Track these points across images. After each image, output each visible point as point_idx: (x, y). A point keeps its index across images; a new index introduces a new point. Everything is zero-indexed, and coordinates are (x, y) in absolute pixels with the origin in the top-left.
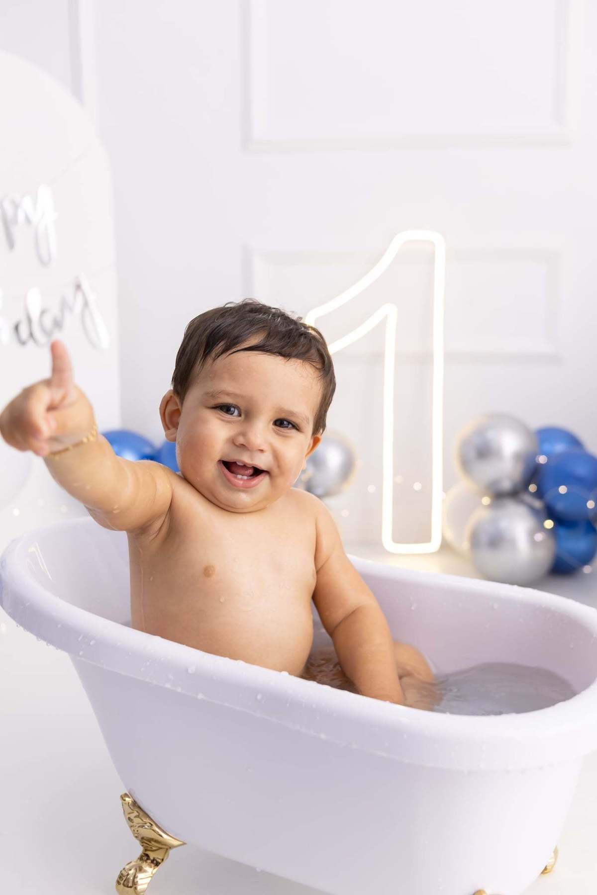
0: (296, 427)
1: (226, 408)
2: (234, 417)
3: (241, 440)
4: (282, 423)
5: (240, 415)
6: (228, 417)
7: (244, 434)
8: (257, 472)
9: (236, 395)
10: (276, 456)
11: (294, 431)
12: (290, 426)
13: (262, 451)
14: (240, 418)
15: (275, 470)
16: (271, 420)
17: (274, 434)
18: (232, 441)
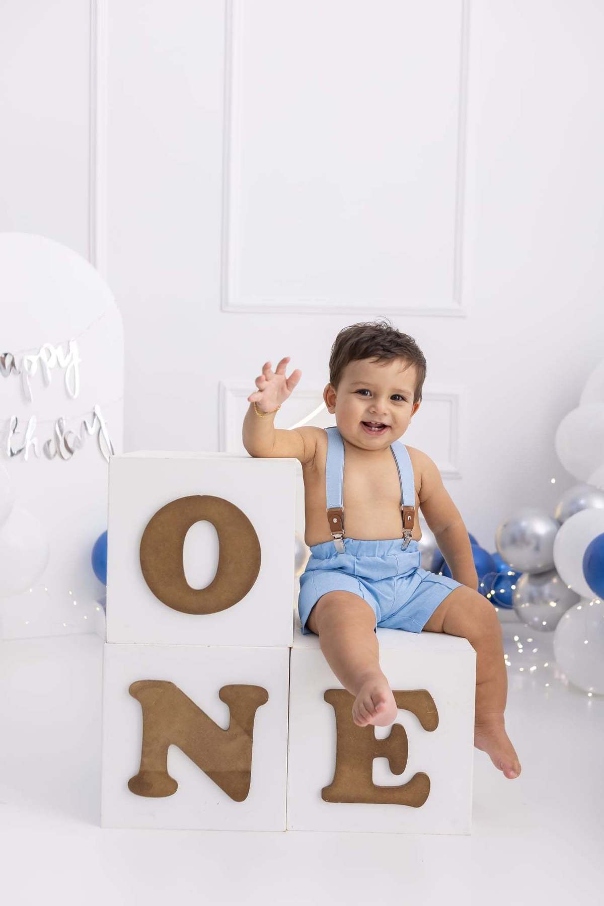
0: (404, 399)
1: (363, 392)
2: (368, 397)
3: (373, 410)
4: (396, 397)
5: (371, 395)
6: (364, 397)
7: (374, 406)
8: (383, 426)
9: (368, 384)
10: (394, 417)
11: (403, 402)
12: (400, 399)
13: (385, 414)
14: (371, 397)
15: (394, 426)
16: (389, 397)
17: (392, 404)
18: (368, 411)
